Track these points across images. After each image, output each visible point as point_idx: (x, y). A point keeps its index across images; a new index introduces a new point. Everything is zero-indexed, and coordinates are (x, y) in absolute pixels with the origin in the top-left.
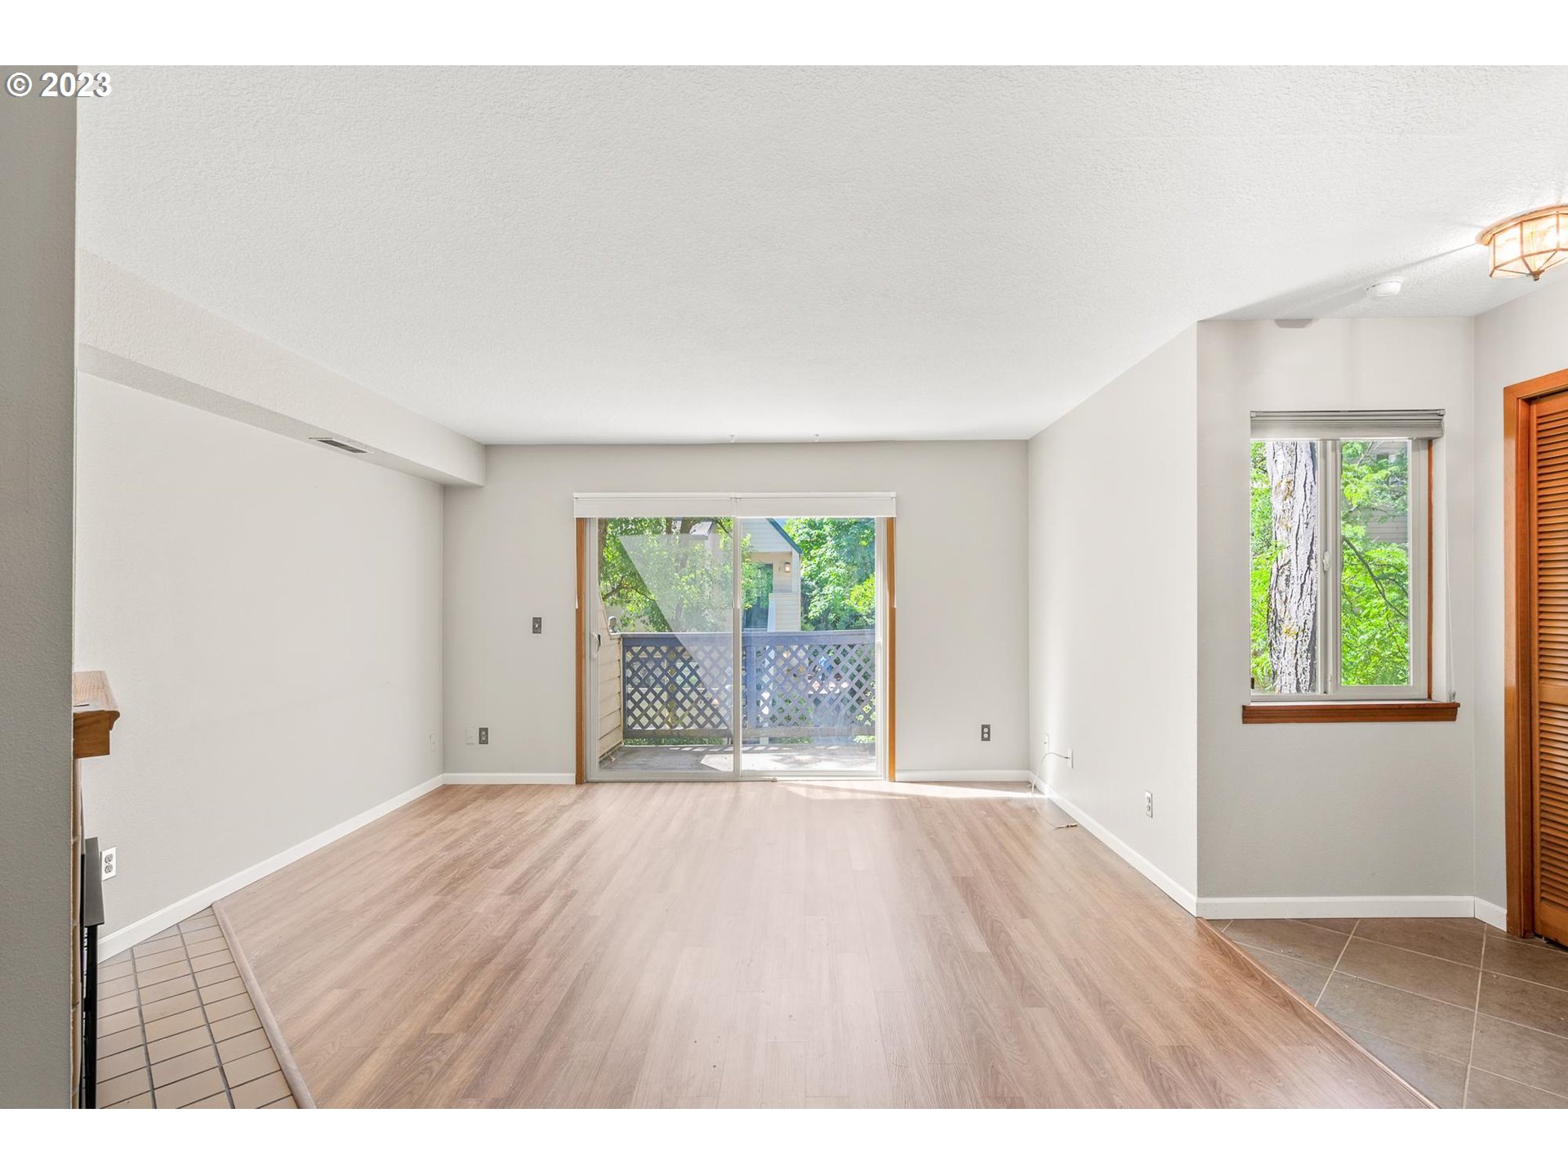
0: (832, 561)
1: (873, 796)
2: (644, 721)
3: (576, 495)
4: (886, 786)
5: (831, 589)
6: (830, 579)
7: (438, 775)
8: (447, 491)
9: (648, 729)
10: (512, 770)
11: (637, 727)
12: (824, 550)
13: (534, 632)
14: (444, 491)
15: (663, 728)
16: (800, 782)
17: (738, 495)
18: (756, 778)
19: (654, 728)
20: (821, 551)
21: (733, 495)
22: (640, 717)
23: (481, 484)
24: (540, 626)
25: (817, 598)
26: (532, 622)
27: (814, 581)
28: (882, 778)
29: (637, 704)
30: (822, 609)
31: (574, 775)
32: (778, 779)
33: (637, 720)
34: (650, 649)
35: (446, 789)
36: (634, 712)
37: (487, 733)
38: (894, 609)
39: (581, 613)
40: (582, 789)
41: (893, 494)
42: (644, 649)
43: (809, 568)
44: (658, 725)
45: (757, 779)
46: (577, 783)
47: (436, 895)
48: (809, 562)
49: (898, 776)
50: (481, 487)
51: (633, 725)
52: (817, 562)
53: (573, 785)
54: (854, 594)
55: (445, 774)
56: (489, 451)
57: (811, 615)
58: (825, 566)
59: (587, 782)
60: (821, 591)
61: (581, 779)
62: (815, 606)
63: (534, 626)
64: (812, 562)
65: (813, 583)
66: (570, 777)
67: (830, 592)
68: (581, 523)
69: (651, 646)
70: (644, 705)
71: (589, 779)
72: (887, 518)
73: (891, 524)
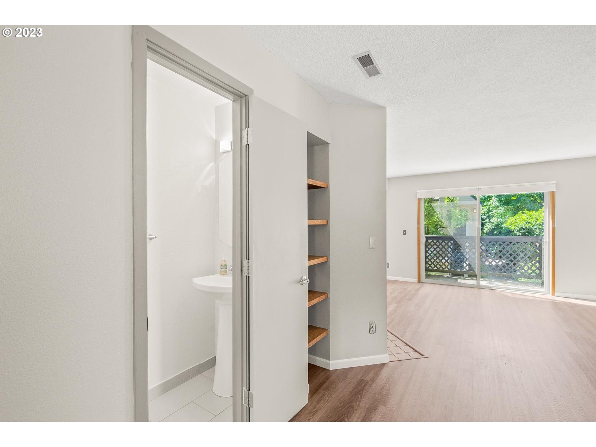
0: (496, 207)
1: (545, 300)
2: (433, 266)
3: (418, 191)
4: (551, 297)
5: (496, 219)
6: (495, 215)
9: (434, 269)
11: (430, 268)
12: (491, 202)
13: (403, 234)
15: (440, 269)
16: (507, 291)
17: (480, 187)
18: (487, 288)
19: (437, 269)
20: (489, 203)
21: (477, 187)
22: (431, 264)
24: (405, 233)
25: (487, 224)
26: (403, 231)
27: (486, 216)
28: (548, 294)
29: (430, 260)
30: (490, 229)
31: (417, 280)
32: (497, 289)
33: (430, 265)
34: (435, 241)
36: (429, 263)
37: (389, 264)
38: (555, 228)
39: (419, 229)
40: (420, 284)
41: (555, 182)
42: (432, 241)
43: (484, 210)
44: (438, 267)
46: (418, 282)
47: (396, 304)
48: (483, 208)
49: (556, 294)
51: (429, 267)
52: (487, 208)
53: (416, 283)
54: (509, 222)
57: (485, 231)
58: (492, 210)
60: (490, 220)
61: (419, 281)
62: (487, 227)
63: (403, 233)
64: (485, 208)
65: (486, 217)
66: (416, 280)
67: (495, 221)
68: (419, 200)
69: (435, 240)
70: (433, 260)
71: (422, 282)
72: (551, 192)
73: (553, 194)
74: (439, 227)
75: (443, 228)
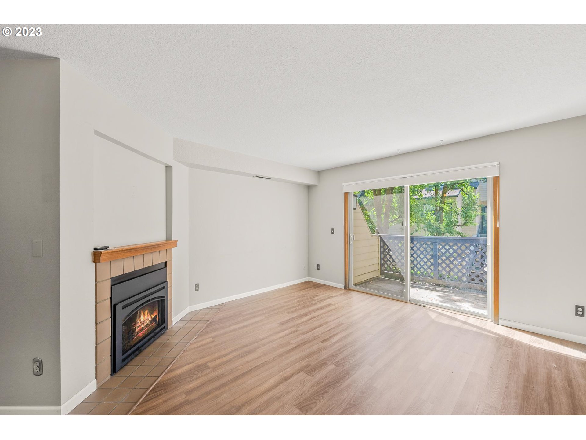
3: (343, 184)
4: (490, 325)
7: (307, 277)
8: (309, 187)
10: (326, 280)
13: (332, 233)
14: (309, 188)
17: (405, 176)
21: (403, 176)
23: (317, 184)
24: (334, 231)
26: (331, 230)
28: (490, 320)
31: (344, 285)
32: (427, 306)
35: (309, 282)
37: (319, 266)
39: (346, 227)
40: (346, 291)
45: (416, 303)
46: (345, 289)
49: (501, 322)
50: (318, 185)
55: (309, 277)
56: (319, 173)
59: (349, 289)
61: (347, 287)
66: (342, 286)
68: (347, 194)
71: (350, 288)
72: (494, 177)
73: (496, 180)
74: (454, 224)
75: (458, 225)
